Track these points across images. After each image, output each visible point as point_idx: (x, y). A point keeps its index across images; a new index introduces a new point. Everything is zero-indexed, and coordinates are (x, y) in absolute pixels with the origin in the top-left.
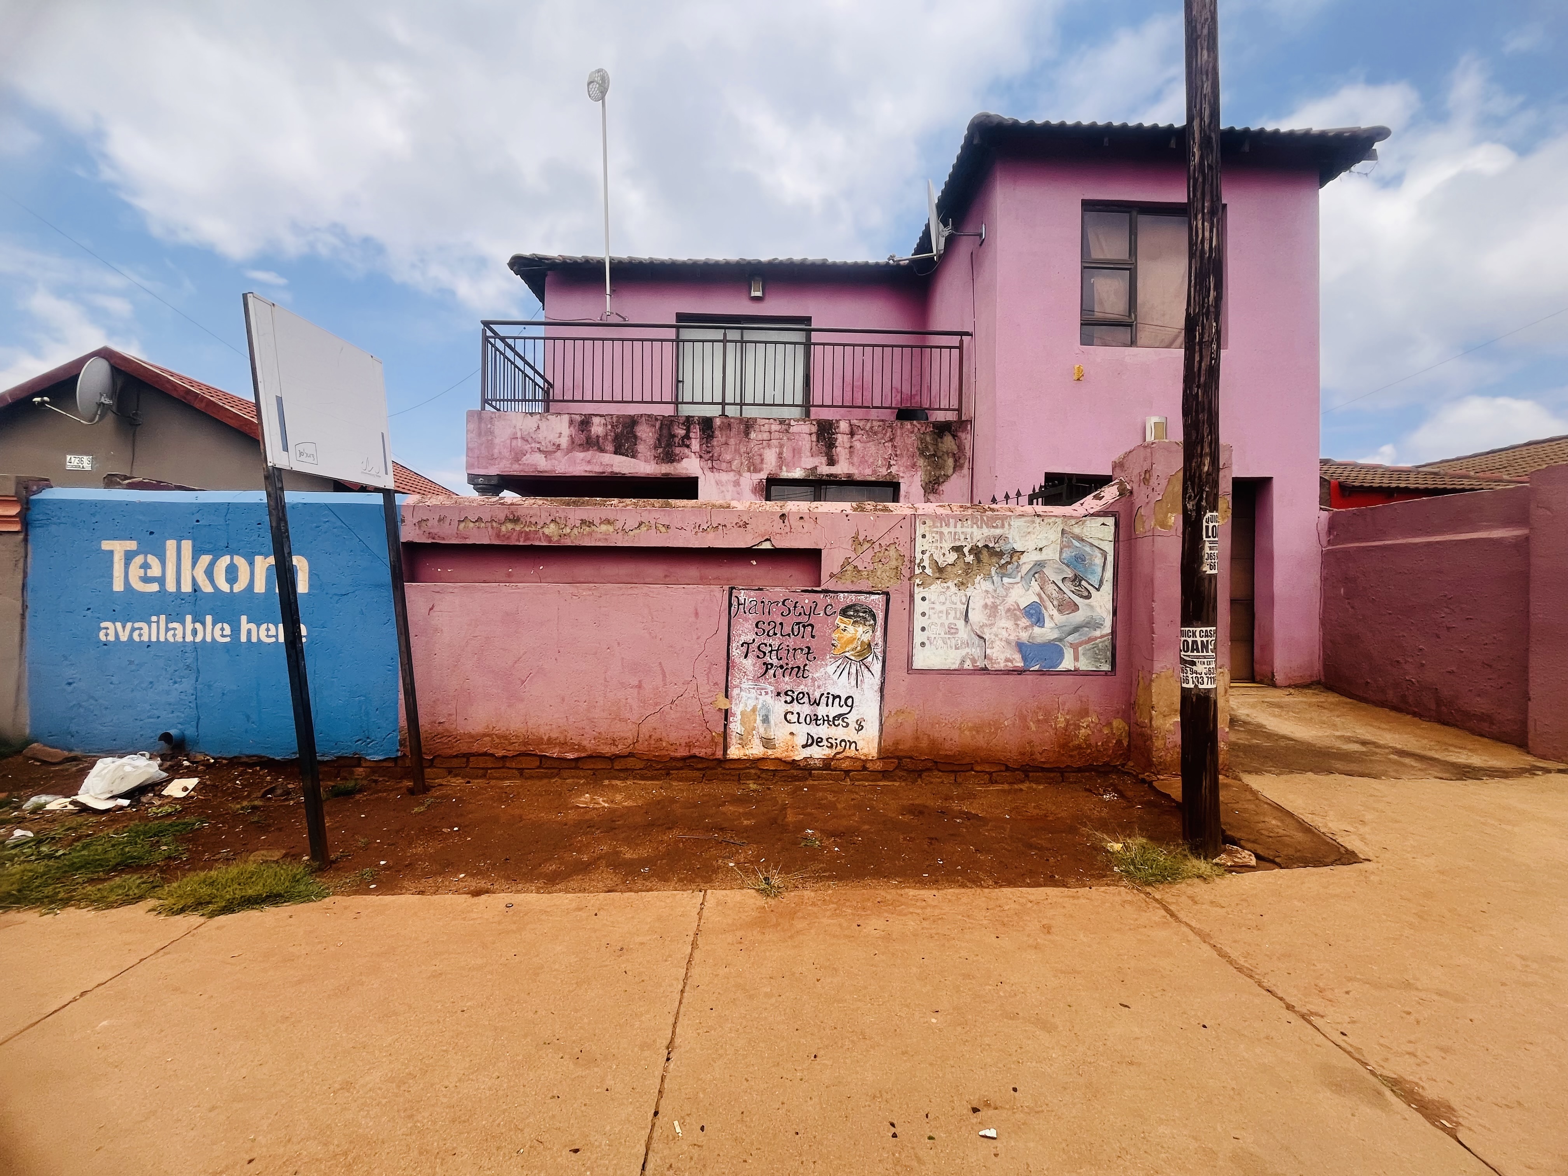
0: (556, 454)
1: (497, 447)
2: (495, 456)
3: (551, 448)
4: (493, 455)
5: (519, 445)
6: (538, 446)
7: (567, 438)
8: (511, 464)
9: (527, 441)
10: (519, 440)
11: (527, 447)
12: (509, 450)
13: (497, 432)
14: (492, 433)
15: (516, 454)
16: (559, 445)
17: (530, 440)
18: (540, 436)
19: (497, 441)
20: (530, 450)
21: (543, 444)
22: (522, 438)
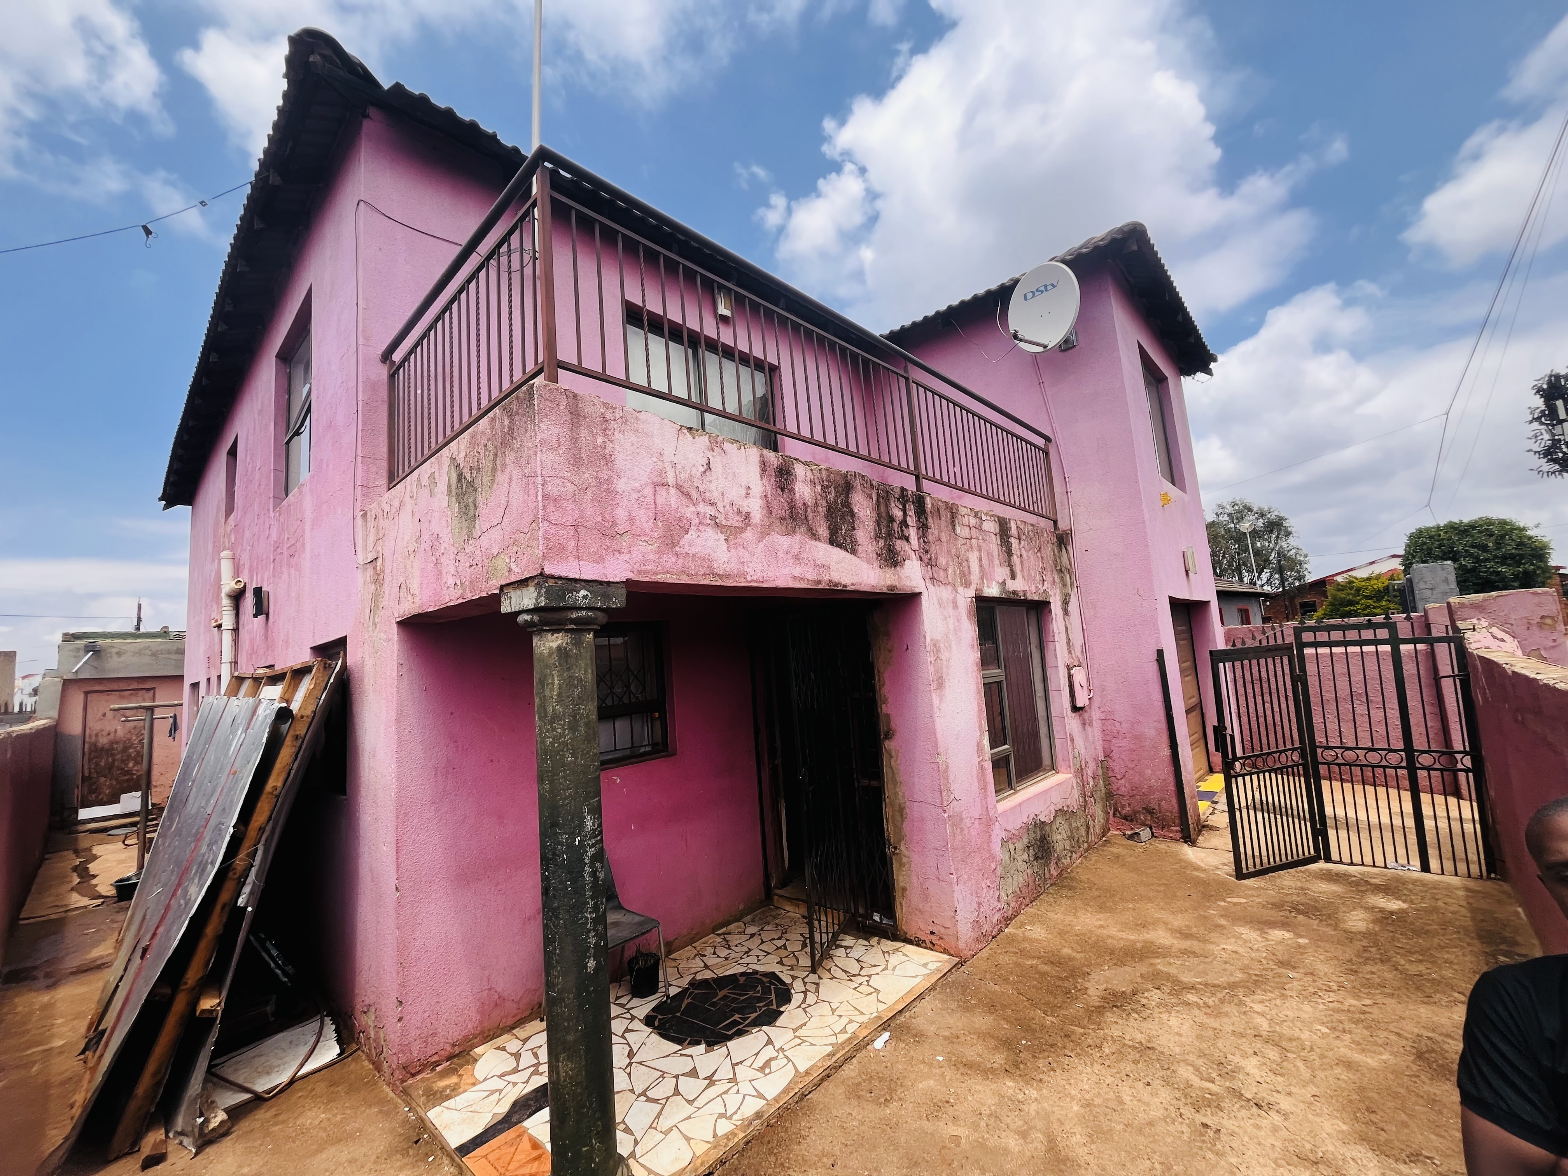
0: (744, 535)
1: (624, 503)
2: (620, 529)
3: (735, 521)
4: (614, 523)
5: (674, 505)
6: (710, 510)
7: (760, 501)
8: (660, 552)
9: (688, 495)
10: (673, 491)
11: (689, 511)
12: (652, 515)
13: (621, 460)
14: (607, 460)
15: (668, 528)
16: (748, 516)
17: (694, 495)
18: (715, 486)
19: (621, 485)
20: (696, 521)
21: (720, 506)
22: (679, 487)
